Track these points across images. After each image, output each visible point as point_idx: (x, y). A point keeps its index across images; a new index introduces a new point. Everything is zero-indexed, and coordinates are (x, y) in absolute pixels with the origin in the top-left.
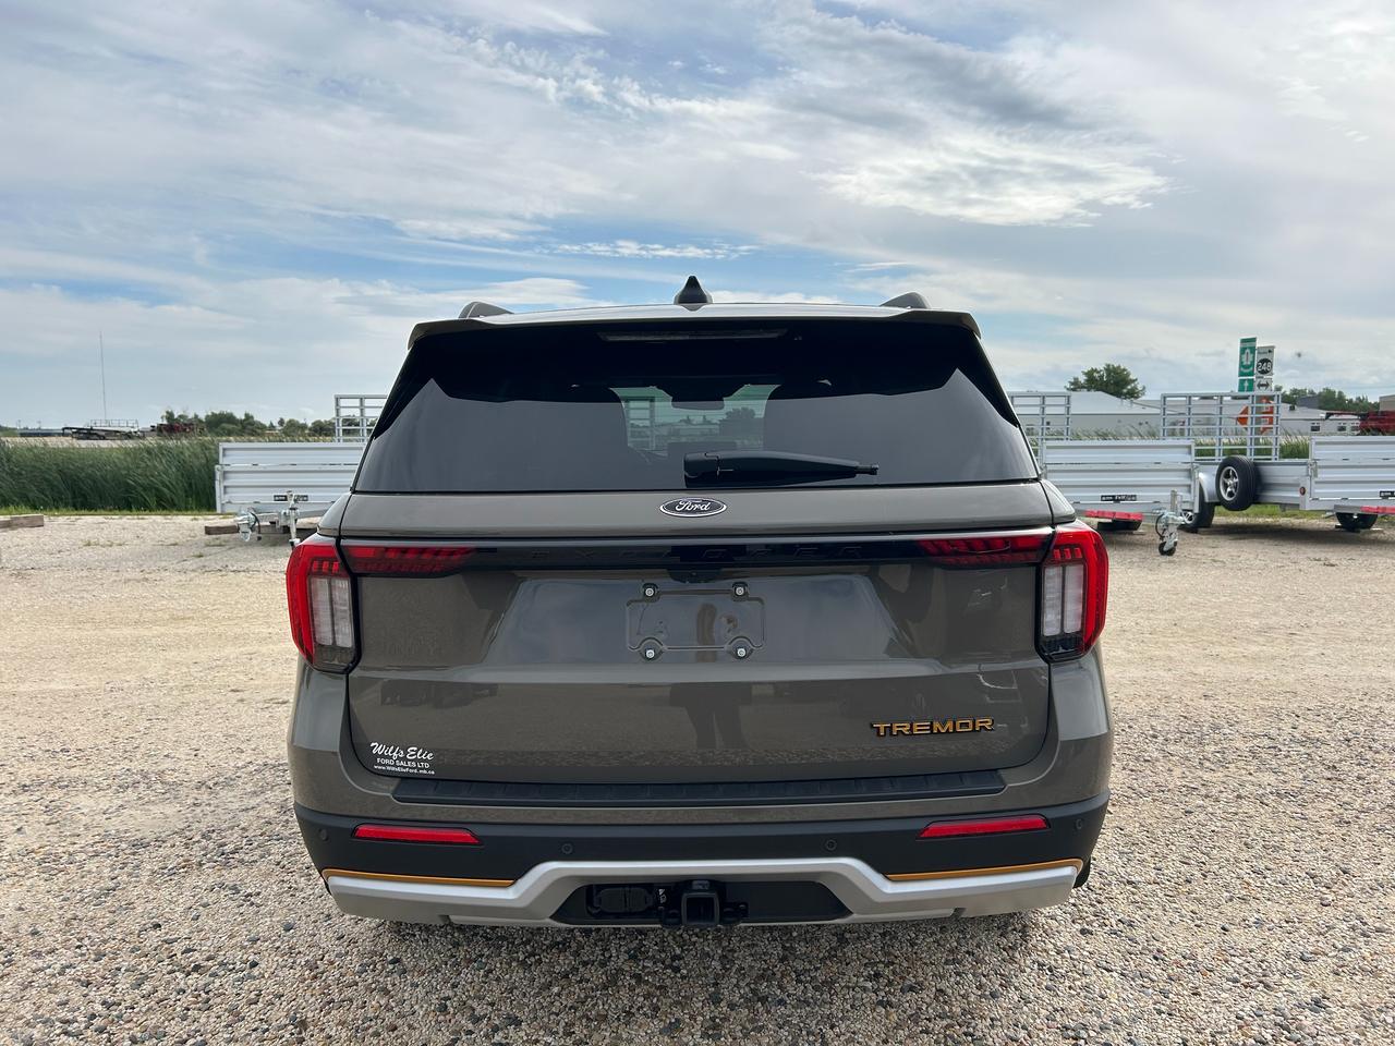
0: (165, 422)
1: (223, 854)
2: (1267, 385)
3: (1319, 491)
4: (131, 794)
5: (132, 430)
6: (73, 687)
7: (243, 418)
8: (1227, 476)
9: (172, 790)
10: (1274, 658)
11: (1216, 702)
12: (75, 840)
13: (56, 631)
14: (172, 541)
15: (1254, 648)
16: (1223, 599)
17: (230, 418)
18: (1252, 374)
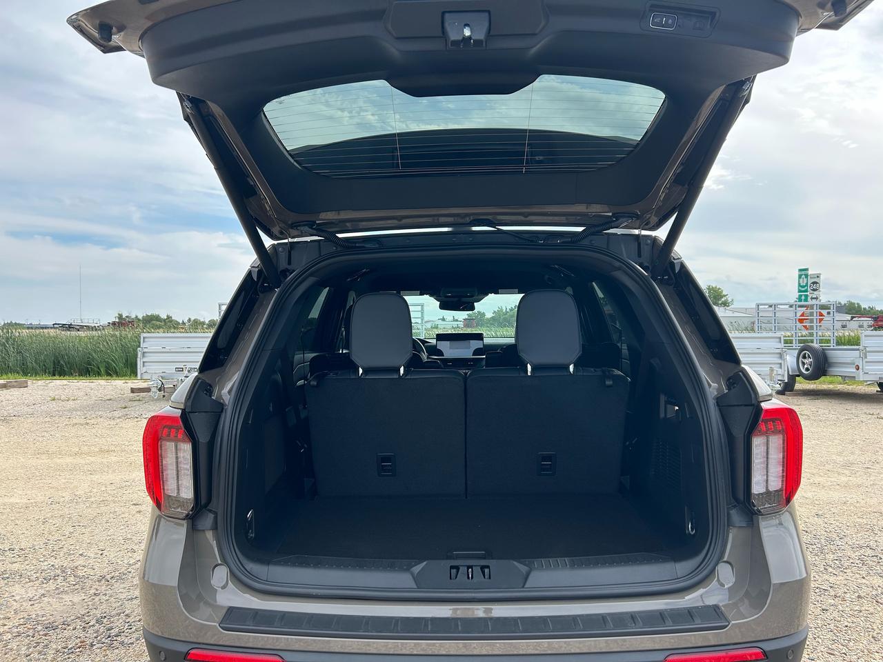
0: (117, 320)
1: (109, 637)
2: (816, 298)
3: (868, 368)
4: (51, 586)
5: (96, 325)
6: (25, 501)
7: (166, 318)
8: (804, 357)
9: (80, 583)
10: (859, 486)
11: (826, 520)
12: (6, 622)
13: (22, 460)
14: (108, 397)
15: (844, 479)
16: (813, 442)
17: (157, 318)
18: (806, 291)
